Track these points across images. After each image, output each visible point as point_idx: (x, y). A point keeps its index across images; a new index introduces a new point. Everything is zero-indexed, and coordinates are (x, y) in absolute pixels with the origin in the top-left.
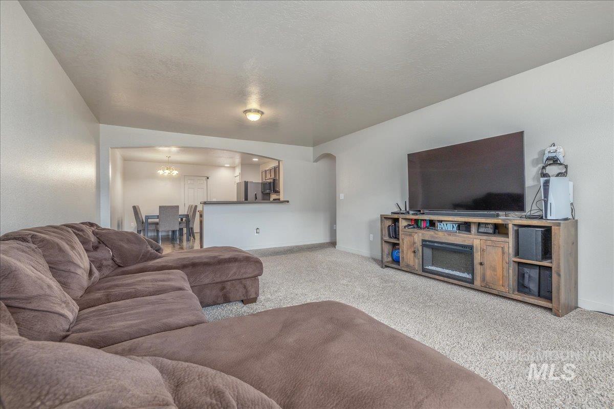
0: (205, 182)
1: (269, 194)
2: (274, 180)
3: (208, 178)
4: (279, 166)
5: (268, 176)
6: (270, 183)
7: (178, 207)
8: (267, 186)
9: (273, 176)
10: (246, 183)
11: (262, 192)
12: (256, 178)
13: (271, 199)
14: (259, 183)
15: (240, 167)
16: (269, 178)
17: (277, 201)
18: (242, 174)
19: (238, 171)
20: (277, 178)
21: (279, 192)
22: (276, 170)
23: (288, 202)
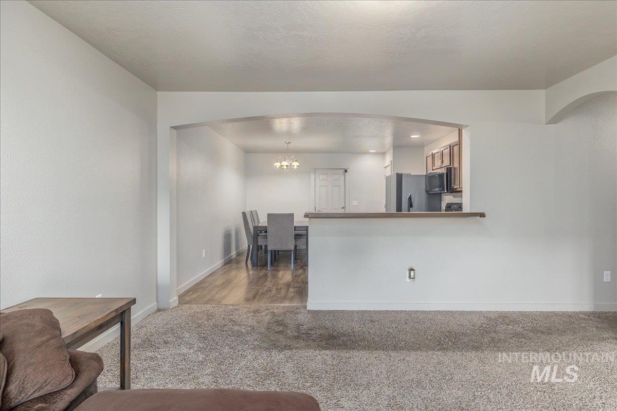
0: (342, 177)
1: (439, 196)
2: (449, 170)
3: (346, 171)
4: (459, 144)
5: (438, 163)
6: (441, 175)
7: (292, 215)
8: (437, 182)
9: (447, 162)
10: (399, 177)
11: (427, 192)
12: (416, 169)
13: (444, 206)
14: (422, 175)
15: (392, 150)
16: (439, 168)
17: (455, 209)
18: (394, 163)
19: (389, 159)
20: (456, 165)
21: (461, 191)
22: (454, 151)
23: (482, 215)
